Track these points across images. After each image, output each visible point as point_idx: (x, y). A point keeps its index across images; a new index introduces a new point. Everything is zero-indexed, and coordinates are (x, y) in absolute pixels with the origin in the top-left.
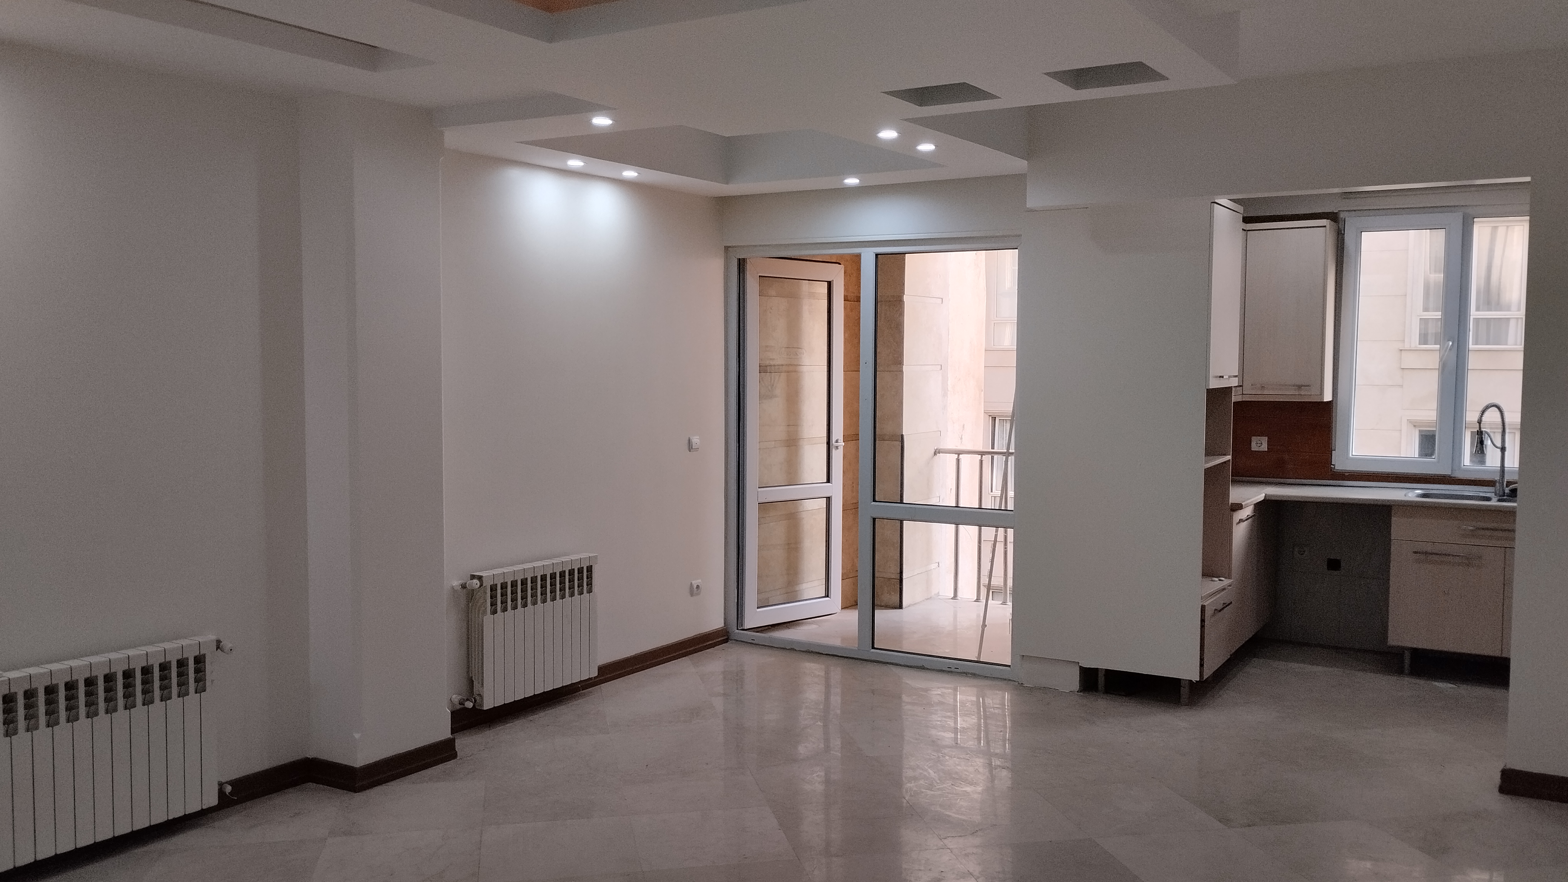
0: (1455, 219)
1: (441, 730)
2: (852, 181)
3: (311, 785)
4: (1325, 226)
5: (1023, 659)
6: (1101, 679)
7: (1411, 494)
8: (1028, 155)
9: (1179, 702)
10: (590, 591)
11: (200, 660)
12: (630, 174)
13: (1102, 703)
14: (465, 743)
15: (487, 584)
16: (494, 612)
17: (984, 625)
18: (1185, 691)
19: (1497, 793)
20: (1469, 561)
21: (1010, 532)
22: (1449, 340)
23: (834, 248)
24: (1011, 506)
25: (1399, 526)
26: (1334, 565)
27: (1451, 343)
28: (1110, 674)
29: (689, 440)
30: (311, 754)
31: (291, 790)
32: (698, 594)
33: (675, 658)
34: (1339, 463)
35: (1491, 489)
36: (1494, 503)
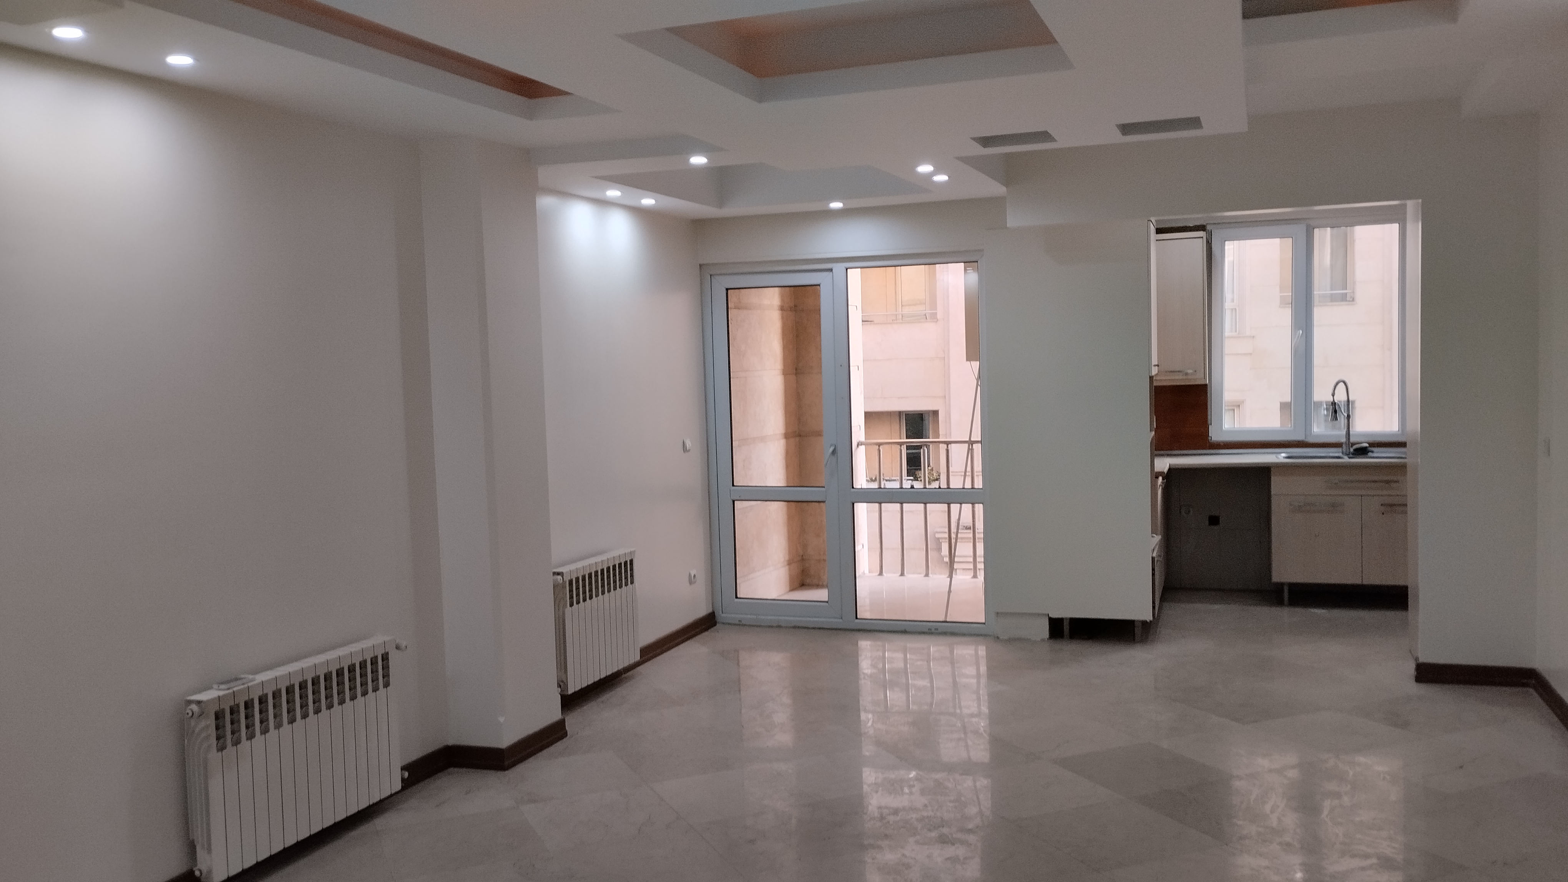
0: (1301, 229)
1: (554, 713)
2: (836, 205)
3: (451, 769)
4: (1202, 237)
5: (997, 616)
6: (1066, 628)
7: (1280, 457)
8: (1007, 183)
9: (1134, 640)
10: (632, 583)
11: (385, 657)
12: (648, 201)
13: (1069, 648)
14: (573, 722)
15: (567, 579)
16: (571, 605)
17: (950, 591)
18: (1138, 631)
19: (1414, 682)
20: (1334, 507)
21: (979, 508)
22: (1299, 330)
23: (807, 264)
24: (979, 484)
25: (1277, 484)
26: (1214, 521)
27: (1301, 332)
28: (1074, 622)
29: (683, 441)
30: (451, 742)
31: (440, 775)
32: (695, 582)
33: (683, 642)
34: (1215, 435)
35: (1340, 450)
36: (1346, 460)
